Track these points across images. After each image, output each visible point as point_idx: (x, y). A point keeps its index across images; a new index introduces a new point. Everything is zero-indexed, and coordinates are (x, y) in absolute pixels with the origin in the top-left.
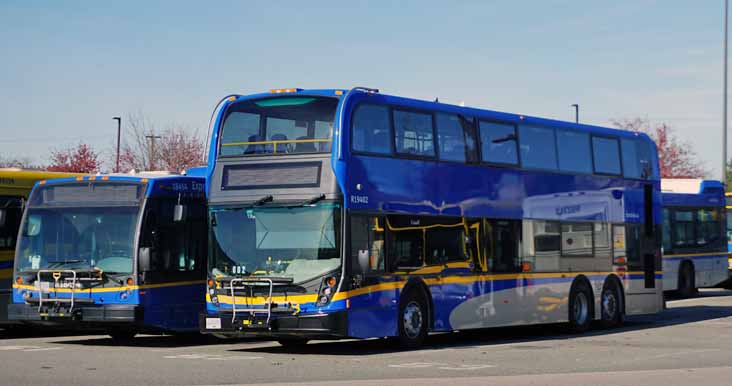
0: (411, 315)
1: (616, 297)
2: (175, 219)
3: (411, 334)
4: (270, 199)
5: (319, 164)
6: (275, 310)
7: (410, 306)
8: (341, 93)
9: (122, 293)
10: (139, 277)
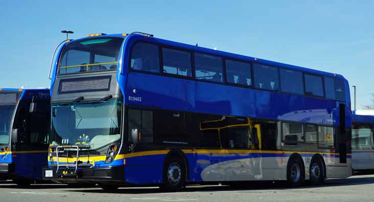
0: (173, 171)
1: (320, 167)
2: (30, 111)
3: (173, 182)
4: (82, 98)
5: (110, 77)
6: (80, 165)
7: (172, 165)
8: (125, 35)
9: (3, 156)
10: (12, 147)
